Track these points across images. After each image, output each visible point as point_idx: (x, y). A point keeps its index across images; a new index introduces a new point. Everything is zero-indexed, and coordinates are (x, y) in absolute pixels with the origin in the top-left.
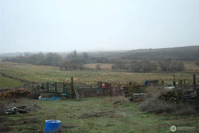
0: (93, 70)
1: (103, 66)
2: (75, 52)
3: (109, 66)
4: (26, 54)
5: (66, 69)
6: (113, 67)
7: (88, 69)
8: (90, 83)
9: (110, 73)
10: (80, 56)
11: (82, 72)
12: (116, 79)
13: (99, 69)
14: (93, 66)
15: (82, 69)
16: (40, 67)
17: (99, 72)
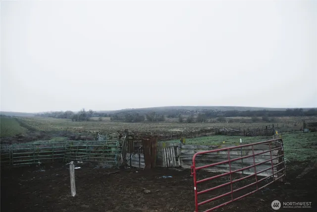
0: (96, 121)
1: (104, 118)
2: (84, 111)
3: (109, 118)
4: (51, 112)
5: (76, 121)
6: (111, 119)
7: (93, 121)
8: (95, 131)
9: (110, 123)
10: (87, 112)
11: (88, 123)
12: (116, 127)
13: (101, 120)
14: (97, 118)
15: (88, 120)
16: (58, 119)
17: (101, 123)
